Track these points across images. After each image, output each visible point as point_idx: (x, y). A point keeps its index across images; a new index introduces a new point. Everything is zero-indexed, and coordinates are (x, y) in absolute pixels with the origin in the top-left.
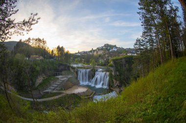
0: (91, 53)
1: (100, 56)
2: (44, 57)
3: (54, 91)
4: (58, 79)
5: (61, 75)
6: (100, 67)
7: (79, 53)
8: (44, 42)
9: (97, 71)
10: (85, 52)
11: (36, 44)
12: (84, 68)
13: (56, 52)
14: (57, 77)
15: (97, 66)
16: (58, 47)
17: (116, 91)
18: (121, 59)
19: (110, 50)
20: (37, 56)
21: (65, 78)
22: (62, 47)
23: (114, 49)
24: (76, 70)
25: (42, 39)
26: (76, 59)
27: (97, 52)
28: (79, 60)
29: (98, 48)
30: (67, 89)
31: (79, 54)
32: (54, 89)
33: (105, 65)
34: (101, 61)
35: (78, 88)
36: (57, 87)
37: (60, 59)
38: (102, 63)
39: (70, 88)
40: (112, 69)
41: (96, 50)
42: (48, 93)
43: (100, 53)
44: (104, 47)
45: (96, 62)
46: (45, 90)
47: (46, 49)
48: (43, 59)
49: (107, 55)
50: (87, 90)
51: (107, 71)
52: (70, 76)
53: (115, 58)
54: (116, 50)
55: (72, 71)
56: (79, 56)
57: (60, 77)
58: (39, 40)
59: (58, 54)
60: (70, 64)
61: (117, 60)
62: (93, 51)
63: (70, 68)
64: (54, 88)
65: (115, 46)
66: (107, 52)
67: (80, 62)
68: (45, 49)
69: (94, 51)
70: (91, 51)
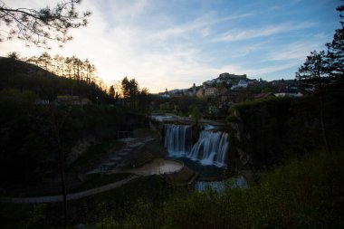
0: (191, 94)
1: (209, 99)
2: (94, 101)
3: (114, 171)
4: (124, 144)
5: (131, 136)
6: (210, 121)
7: (167, 92)
8: (89, 67)
9: (203, 129)
10: (178, 92)
11: (70, 71)
12: (177, 123)
13: (119, 91)
14: (122, 140)
15: (202, 120)
16: (125, 81)
17: (245, 177)
18: (258, 105)
19: (231, 85)
20: (75, 97)
21: (140, 144)
22: (134, 80)
23: (240, 85)
24: (161, 127)
25: (83, 60)
26: (161, 105)
27: (204, 91)
28: (168, 107)
29: (205, 83)
30: (142, 166)
31: (168, 96)
32: (112, 167)
33: (219, 118)
34: (211, 109)
35: (163, 164)
36: (120, 162)
37: (128, 104)
38: (213, 113)
39: (149, 162)
40: (234, 126)
41: (201, 87)
42: (97, 175)
43: (210, 92)
44: (218, 81)
45: (201, 111)
46: (93, 169)
47: (97, 83)
48: (91, 103)
49: (224, 98)
50: (182, 169)
51: (224, 130)
52: (149, 139)
53: (242, 103)
54: (245, 85)
55: (154, 128)
56: (167, 99)
57: (127, 140)
58: (78, 62)
59: (124, 94)
60: (149, 115)
61: (247, 107)
62: (195, 89)
63: (150, 123)
64: (113, 163)
65: (244, 77)
66: (225, 90)
67: (170, 111)
68: (93, 83)
69: (198, 88)
70: (191, 90)
